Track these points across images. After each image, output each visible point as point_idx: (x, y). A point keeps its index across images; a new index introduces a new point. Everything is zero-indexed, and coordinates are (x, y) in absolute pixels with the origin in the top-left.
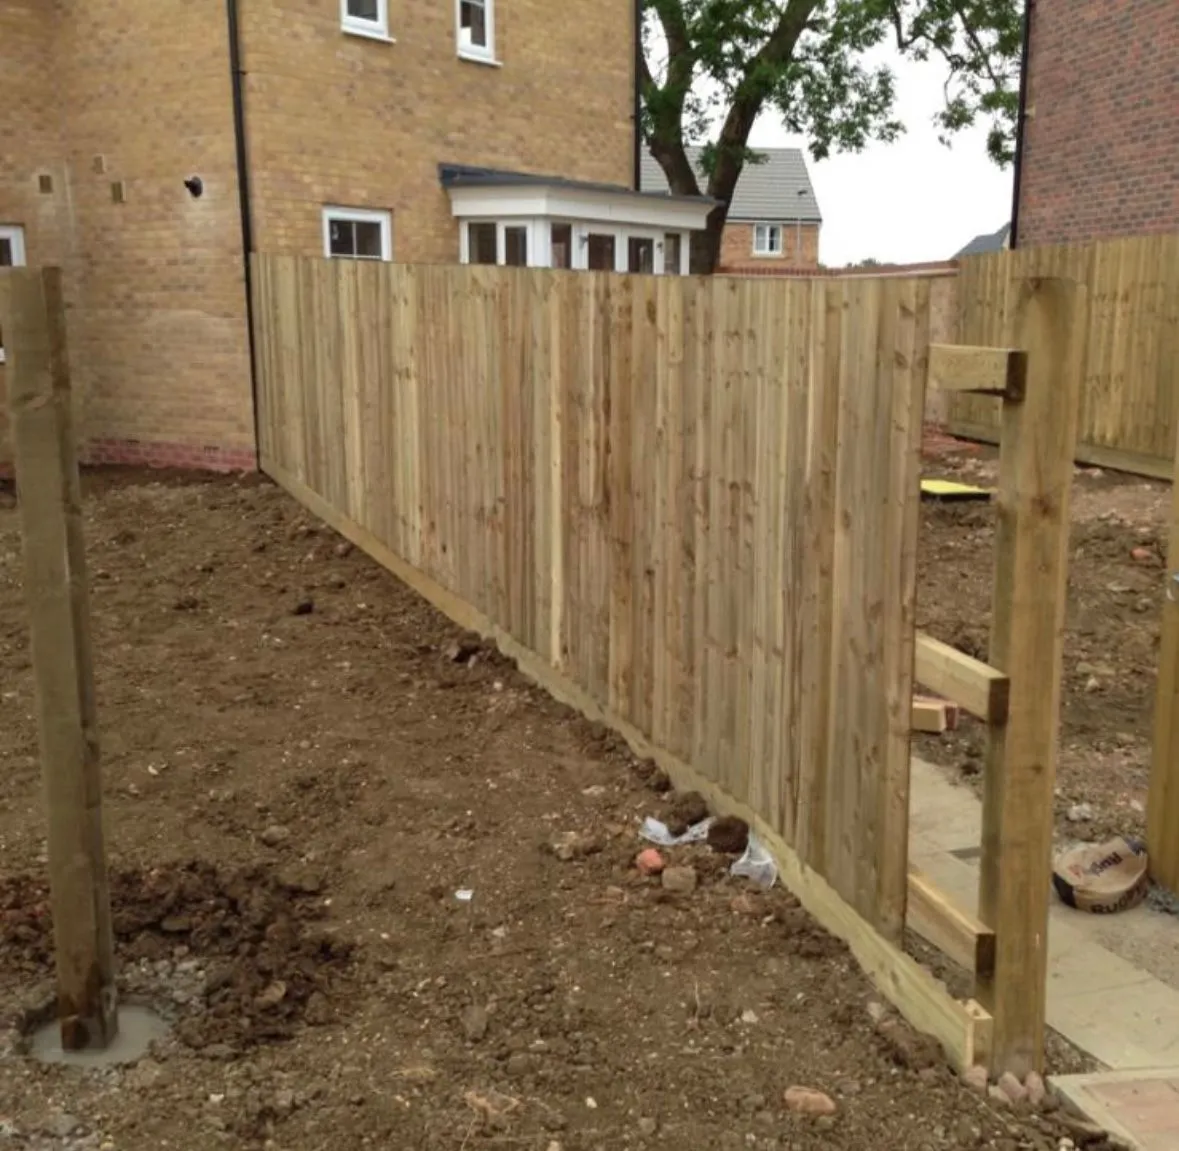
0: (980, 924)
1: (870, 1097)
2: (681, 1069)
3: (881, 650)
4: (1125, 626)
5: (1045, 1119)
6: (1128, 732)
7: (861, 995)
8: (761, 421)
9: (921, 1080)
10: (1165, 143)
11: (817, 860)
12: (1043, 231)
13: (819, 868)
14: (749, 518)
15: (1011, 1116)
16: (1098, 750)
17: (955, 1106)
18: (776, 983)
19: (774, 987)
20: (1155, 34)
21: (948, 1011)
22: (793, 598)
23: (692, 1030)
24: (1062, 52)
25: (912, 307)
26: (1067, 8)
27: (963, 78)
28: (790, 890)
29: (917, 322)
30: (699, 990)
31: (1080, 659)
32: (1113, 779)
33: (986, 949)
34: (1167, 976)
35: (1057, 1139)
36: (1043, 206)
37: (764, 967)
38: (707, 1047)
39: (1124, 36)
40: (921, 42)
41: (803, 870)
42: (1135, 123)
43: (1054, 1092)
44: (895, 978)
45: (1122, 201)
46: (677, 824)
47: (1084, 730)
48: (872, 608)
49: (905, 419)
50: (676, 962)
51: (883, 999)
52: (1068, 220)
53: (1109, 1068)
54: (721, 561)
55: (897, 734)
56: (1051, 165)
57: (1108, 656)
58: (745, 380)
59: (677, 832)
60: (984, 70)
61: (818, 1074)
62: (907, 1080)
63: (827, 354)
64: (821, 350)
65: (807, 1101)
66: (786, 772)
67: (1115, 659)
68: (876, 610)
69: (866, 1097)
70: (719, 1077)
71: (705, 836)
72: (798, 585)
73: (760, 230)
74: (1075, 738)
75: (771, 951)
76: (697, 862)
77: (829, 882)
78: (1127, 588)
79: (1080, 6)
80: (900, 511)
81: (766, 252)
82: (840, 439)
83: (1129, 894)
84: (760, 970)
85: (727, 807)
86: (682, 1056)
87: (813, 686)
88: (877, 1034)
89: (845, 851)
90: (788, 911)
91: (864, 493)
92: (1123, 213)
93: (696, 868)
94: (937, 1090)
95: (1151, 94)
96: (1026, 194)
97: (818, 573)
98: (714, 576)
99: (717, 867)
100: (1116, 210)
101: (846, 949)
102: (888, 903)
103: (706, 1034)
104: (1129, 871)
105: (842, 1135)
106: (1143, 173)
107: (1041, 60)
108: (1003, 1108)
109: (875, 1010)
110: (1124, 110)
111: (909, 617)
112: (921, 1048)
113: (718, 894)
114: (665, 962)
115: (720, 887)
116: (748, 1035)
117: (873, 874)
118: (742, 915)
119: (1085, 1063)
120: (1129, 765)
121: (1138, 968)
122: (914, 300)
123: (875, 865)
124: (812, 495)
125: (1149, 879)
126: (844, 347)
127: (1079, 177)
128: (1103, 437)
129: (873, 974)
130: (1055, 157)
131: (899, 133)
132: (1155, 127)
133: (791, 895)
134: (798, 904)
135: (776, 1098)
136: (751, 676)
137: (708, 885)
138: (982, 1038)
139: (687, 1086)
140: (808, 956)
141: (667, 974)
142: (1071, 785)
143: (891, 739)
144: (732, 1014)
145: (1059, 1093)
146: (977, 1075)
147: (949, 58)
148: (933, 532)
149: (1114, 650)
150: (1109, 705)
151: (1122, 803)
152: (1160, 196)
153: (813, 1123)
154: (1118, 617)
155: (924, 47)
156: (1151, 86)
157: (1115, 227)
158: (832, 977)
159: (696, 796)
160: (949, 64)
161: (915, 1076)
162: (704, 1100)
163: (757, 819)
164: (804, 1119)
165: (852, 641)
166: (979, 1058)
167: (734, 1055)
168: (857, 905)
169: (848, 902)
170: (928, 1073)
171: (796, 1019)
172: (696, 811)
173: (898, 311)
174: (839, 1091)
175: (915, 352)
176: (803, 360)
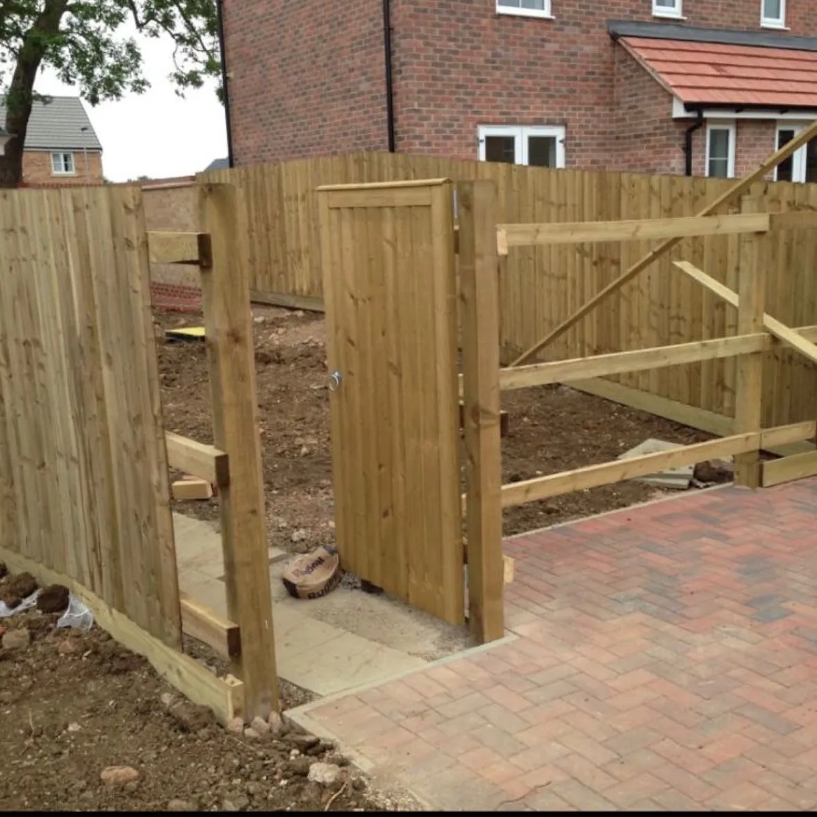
0: (229, 622)
1: (164, 760)
2: (21, 778)
3: (144, 448)
4: (322, 411)
5: (281, 741)
6: (327, 479)
7: (157, 691)
8: (40, 294)
9: (199, 738)
10: (316, 97)
11: (120, 604)
12: (250, 156)
13: (122, 609)
14: (41, 366)
15: (259, 745)
16: (309, 493)
17: (222, 749)
18: (95, 698)
19: (92, 701)
20: (301, 26)
21: (214, 686)
22: (80, 420)
23: (29, 748)
24: (245, 35)
25: (131, 206)
26: (244, 5)
27: (185, 50)
28: (104, 628)
29: (137, 217)
30: (33, 716)
31: (296, 436)
32: (317, 510)
33: (234, 637)
34: (355, 629)
35: (289, 752)
36: (247, 138)
37: (85, 688)
38: (41, 757)
39: (282, 26)
40: (152, 24)
41: (111, 613)
42: (296, 84)
43: (287, 721)
44: (179, 673)
45: (295, 136)
46: (14, 599)
47: (300, 482)
48: (134, 419)
49: (138, 285)
50: (16, 702)
51: (173, 689)
52: (263, 148)
53: (321, 696)
54: (23, 399)
55: (162, 505)
56: (248, 112)
57: (313, 431)
58: (23, 264)
59: (13, 606)
60: (199, 45)
61: (127, 754)
62: (189, 740)
63: (79, 242)
64: (75, 240)
65: (117, 776)
66: (91, 545)
67: (318, 433)
68: (137, 420)
69: (160, 761)
70: (52, 776)
71: (35, 604)
72: (82, 410)
73: (56, 156)
74: (296, 488)
75: (90, 676)
76: (30, 624)
77: (129, 617)
78: (323, 386)
79: (253, 4)
80: (143, 351)
81: (63, 172)
82: (97, 301)
83: (330, 581)
84: (82, 691)
85: (51, 578)
86: (22, 769)
87: (102, 480)
88: (168, 714)
89: (137, 593)
90: (102, 644)
91: (118, 340)
92: (296, 143)
93: (30, 628)
94: (209, 742)
95: (303, 65)
96: (235, 130)
97: (95, 400)
98: (20, 411)
99: (46, 624)
100: (293, 142)
101: (146, 661)
102: (169, 622)
103: (40, 748)
104: (329, 567)
105: (144, 792)
106: (305, 117)
107: (232, 40)
108: (254, 741)
109: (167, 698)
110: (289, 75)
111: (160, 422)
112: (197, 716)
113: (48, 644)
114: (6, 704)
115: (49, 639)
116: (73, 741)
117: (158, 604)
118: (67, 655)
119: (306, 696)
120: (327, 499)
121: (336, 628)
122: (132, 201)
123: (158, 598)
124: (83, 344)
125: (342, 570)
126: (90, 237)
127: (267, 119)
128: (302, 290)
129: (165, 674)
130: (250, 106)
131: (145, 87)
132: (308, 87)
133: (104, 632)
134: (110, 637)
135: (95, 780)
136: (57, 480)
137: (39, 639)
138: (238, 699)
139: (27, 789)
140: (118, 673)
141: (8, 712)
142: (292, 518)
143: (159, 509)
144: (60, 728)
145: (291, 722)
146: (235, 723)
147: (173, 36)
148: (198, 363)
149: (318, 427)
150: (317, 463)
151: (324, 525)
152: (317, 133)
153: (123, 790)
154: (318, 406)
155: (155, 28)
156: (302, 60)
157: (293, 152)
158: (136, 684)
159: (27, 576)
160: (174, 41)
161: (195, 736)
162: (39, 797)
163: (75, 583)
164: (115, 789)
165: (125, 445)
166: (237, 713)
167: (62, 758)
168: (149, 628)
169: (144, 628)
170: (203, 732)
171: (109, 721)
172: (27, 586)
173: (123, 209)
174: (142, 762)
175: (138, 238)
176: (63, 247)
